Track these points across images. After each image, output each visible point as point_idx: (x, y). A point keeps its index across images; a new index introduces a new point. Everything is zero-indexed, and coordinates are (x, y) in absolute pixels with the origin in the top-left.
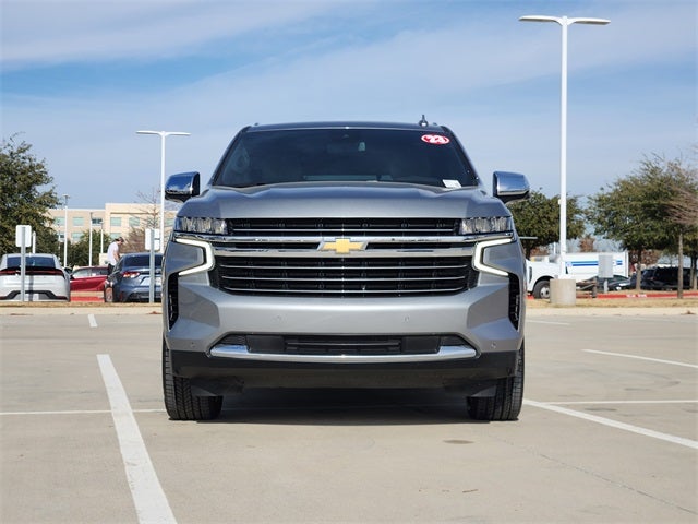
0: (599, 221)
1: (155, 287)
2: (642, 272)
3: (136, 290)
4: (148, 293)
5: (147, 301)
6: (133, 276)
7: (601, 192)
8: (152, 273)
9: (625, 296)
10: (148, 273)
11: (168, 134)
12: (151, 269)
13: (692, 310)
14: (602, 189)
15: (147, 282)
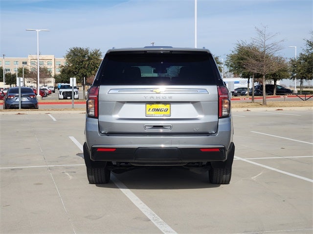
0: (231, 66)
1: (22, 102)
2: (255, 87)
3: (14, 103)
4: (18, 105)
5: (18, 108)
6: (12, 97)
7: (232, 54)
8: (20, 96)
9: (240, 99)
10: (18, 96)
11: (39, 30)
12: (19, 94)
13: (249, 109)
14: (233, 52)
15: (18, 100)
